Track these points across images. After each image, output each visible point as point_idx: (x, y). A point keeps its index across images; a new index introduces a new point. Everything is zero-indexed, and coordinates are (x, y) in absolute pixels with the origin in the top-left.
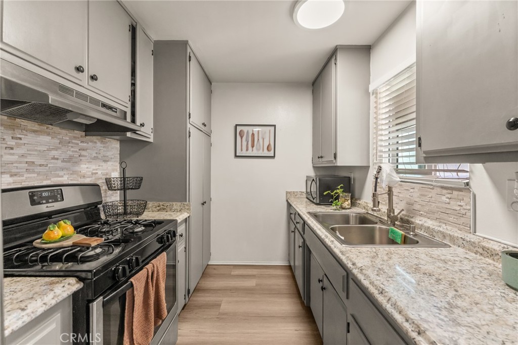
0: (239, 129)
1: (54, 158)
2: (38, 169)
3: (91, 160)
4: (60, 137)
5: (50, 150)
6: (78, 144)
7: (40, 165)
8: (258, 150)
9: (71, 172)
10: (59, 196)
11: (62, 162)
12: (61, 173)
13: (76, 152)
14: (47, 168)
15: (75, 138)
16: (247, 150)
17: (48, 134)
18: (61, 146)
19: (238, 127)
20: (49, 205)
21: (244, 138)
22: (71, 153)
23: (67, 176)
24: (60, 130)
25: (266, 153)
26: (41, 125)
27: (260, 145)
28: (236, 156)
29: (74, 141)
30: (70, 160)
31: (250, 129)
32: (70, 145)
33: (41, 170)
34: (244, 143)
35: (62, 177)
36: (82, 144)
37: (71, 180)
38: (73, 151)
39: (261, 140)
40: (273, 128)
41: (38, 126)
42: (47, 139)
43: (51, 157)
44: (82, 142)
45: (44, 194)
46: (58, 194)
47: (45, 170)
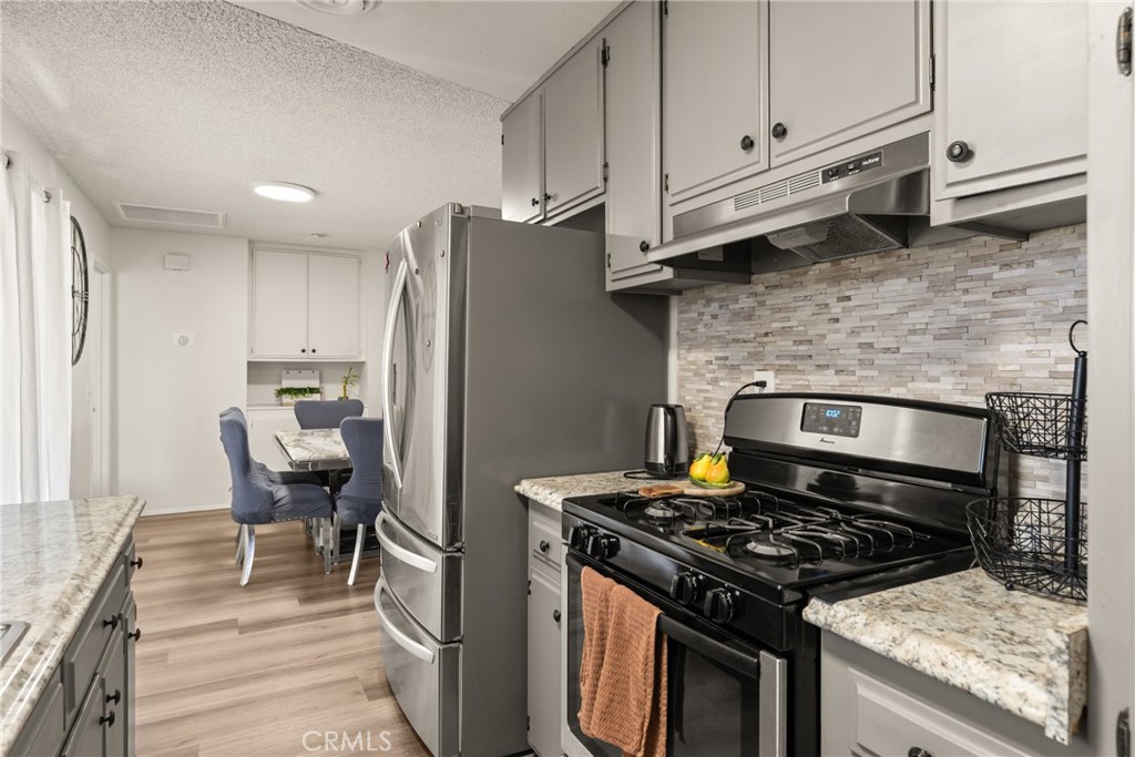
1: (913, 332)
2: (881, 359)
3: (1048, 325)
4: (932, 270)
5: (903, 312)
6: (988, 278)
7: (887, 350)
9: (965, 368)
10: (854, 423)
11: (935, 339)
12: (934, 370)
13: (982, 302)
14: (898, 356)
15: (976, 260)
17: (900, 274)
18: (932, 295)
20: (828, 437)
22: (964, 311)
23: (952, 379)
24: (929, 254)
26: (884, 257)
29: (972, 272)
30: (960, 330)
32: (959, 286)
33: (885, 362)
35: (936, 380)
36: (1006, 274)
37: (964, 392)
38: (966, 304)
41: (877, 262)
42: (895, 286)
43: (907, 328)
44: (1007, 266)
45: (829, 413)
46: (855, 419)
47: (895, 363)
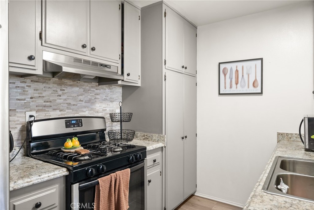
0: (222, 66)
1: (80, 101)
2: (73, 107)
3: (102, 101)
4: (84, 87)
5: (78, 96)
6: (94, 91)
7: (74, 105)
8: (242, 87)
9: (90, 109)
10: (80, 123)
11: (85, 103)
12: (84, 110)
13: (93, 96)
14: (77, 106)
15: (92, 87)
16: (231, 87)
17: (78, 86)
18: (84, 93)
19: (221, 65)
20: (74, 128)
21: (228, 76)
22: (90, 97)
23: (88, 112)
24: (84, 83)
25: (252, 90)
26: (74, 81)
27: (244, 82)
28: (220, 94)
29: (92, 89)
30: (89, 101)
31: (234, 65)
32: (89, 92)
33: (74, 108)
34: (228, 81)
35: (85, 112)
36: (96, 91)
37: (90, 114)
38: (91, 96)
39: (246, 76)
40: (260, 61)
41: (72, 82)
42: (76, 89)
43: (79, 100)
44: (97, 89)
45: (73, 122)
46: (80, 122)
47: (76, 108)
